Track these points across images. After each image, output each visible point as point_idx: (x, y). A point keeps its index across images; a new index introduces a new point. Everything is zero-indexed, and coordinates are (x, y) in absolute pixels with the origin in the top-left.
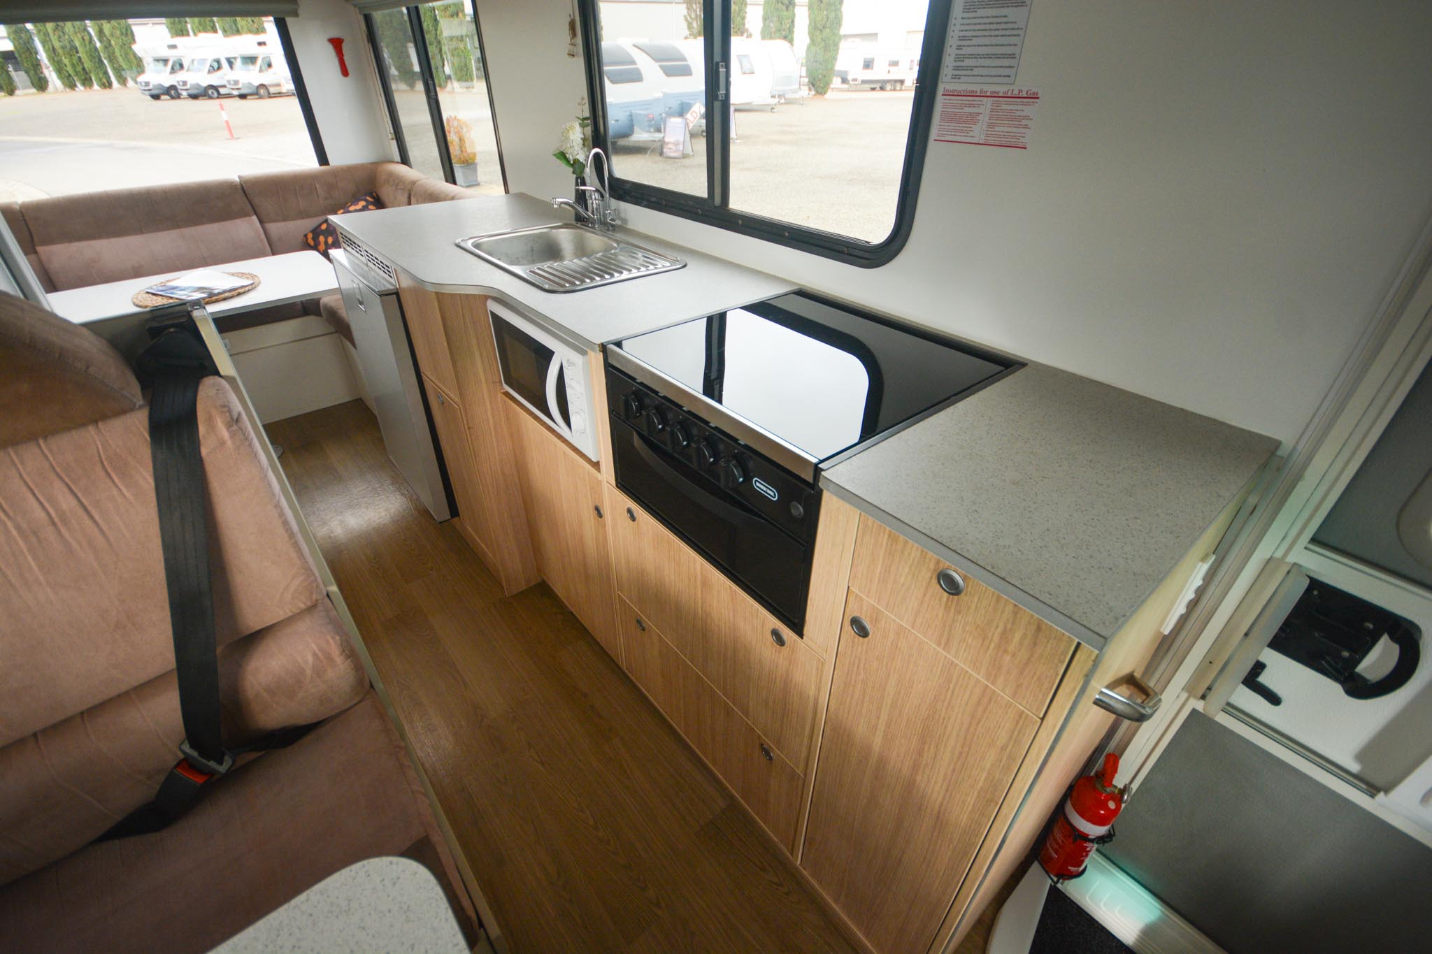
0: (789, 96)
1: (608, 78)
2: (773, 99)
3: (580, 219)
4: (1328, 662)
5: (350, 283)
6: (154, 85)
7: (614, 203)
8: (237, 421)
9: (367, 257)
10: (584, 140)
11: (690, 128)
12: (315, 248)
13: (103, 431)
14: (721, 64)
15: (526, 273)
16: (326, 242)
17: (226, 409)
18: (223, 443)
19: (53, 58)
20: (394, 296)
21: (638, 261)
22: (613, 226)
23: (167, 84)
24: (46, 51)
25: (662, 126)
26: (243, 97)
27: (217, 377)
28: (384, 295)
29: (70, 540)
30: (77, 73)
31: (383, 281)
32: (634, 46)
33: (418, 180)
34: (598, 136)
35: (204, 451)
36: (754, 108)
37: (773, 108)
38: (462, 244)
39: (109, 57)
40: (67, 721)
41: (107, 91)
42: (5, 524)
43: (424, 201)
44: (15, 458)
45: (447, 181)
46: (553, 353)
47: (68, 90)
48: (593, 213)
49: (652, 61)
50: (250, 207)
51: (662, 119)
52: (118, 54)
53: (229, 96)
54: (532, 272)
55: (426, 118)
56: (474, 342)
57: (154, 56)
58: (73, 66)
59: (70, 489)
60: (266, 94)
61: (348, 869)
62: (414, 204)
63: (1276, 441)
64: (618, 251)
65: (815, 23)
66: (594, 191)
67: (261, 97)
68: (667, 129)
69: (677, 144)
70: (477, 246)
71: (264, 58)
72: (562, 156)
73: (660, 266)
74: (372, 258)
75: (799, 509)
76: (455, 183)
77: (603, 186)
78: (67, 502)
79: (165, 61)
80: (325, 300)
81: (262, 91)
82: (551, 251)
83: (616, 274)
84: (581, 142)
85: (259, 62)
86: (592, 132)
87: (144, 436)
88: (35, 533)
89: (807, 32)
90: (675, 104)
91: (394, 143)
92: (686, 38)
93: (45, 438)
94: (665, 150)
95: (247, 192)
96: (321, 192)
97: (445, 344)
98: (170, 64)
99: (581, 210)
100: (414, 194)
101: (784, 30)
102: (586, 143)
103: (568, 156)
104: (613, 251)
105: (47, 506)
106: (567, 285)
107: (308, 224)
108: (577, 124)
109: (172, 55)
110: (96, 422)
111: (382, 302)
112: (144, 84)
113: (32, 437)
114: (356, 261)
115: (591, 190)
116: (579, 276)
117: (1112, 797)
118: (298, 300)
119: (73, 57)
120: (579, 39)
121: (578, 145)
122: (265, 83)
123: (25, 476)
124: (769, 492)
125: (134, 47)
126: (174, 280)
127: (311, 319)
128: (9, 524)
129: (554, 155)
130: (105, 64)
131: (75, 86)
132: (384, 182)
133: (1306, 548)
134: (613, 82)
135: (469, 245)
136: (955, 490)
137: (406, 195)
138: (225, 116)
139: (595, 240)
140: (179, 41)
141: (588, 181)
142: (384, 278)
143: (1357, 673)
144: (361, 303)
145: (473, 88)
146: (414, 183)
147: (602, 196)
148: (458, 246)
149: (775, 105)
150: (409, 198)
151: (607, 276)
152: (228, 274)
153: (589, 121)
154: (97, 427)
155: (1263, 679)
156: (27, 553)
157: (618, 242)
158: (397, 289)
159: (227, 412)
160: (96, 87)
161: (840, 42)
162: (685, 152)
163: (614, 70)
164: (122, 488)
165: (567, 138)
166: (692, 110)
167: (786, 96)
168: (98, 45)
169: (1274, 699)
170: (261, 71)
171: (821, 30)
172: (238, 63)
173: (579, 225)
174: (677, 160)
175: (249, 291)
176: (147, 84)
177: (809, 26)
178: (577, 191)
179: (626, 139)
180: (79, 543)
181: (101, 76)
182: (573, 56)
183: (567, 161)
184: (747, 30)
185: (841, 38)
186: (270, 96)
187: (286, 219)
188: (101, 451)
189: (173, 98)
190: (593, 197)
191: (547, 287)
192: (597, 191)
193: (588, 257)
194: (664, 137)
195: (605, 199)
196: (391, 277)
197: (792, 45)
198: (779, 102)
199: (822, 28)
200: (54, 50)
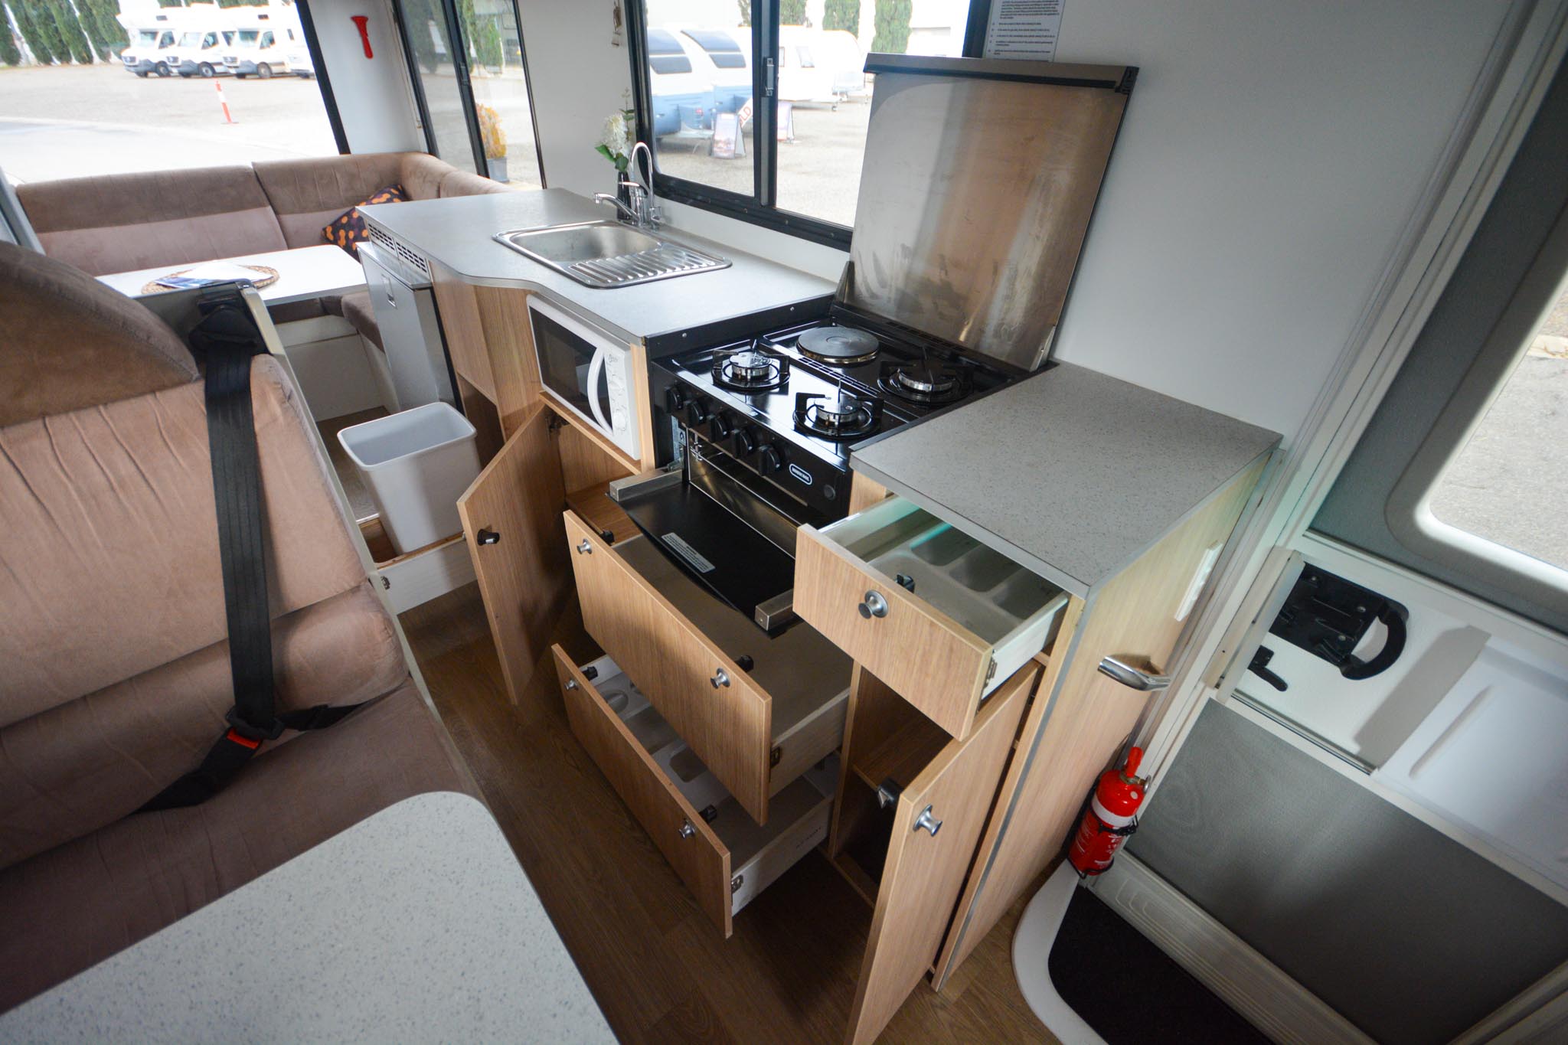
0: (853, 94)
1: (654, 68)
2: (835, 96)
3: (622, 216)
4: (1326, 646)
5: (380, 279)
6: (140, 61)
7: (659, 201)
8: (289, 398)
9: (399, 251)
10: (628, 133)
11: (742, 126)
12: (335, 242)
13: (161, 401)
14: (769, 59)
15: (566, 269)
16: (347, 237)
17: (279, 386)
18: (275, 420)
19: (26, 28)
20: (428, 291)
21: (683, 261)
22: (656, 224)
23: (155, 60)
24: (18, 20)
25: (712, 123)
26: (241, 76)
27: (267, 355)
28: (417, 289)
29: (128, 505)
30: (53, 46)
31: (416, 276)
32: (683, 32)
33: (450, 172)
34: (643, 131)
35: (257, 426)
36: (814, 105)
37: (834, 107)
38: (501, 239)
39: (90, 27)
40: (115, 686)
41: (87, 67)
42: (66, 487)
43: (455, 195)
44: (77, 423)
45: (479, 174)
46: (594, 349)
47: (42, 64)
48: (636, 211)
49: (702, 49)
50: (264, 197)
51: (711, 114)
52: (99, 24)
53: (225, 75)
54: (573, 267)
55: (458, 105)
56: (512, 338)
57: (140, 28)
58: (49, 37)
59: (130, 456)
60: (268, 74)
61: (405, 801)
62: (444, 197)
63: (1278, 434)
64: (662, 249)
65: (882, 15)
66: (637, 187)
67: (261, 77)
68: (717, 126)
69: (728, 143)
70: (515, 241)
71: (266, 33)
72: (605, 149)
73: (704, 265)
74: (404, 251)
75: (831, 491)
76: (487, 176)
77: (647, 182)
78: (126, 468)
79: (153, 34)
80: (347, 298)
81: (263, 71)
82: (594, 250)
83: (659, 272)
84: (625, 136)
85: (260, 38)
86: (636, 125)
87: (200, 408)
88: (94, 497)
89: (873, 23)
90: (727, 99)
91: (421, 132)
92: (740, 25)
93: (105, 404)
94: (715, 149)
95: (261, 180)
96: (342, 183)
97: (483, 340)
98: (159, 37)
99: (624, 207)
100: (442, 187)
101: (848, 20)
102: (630, 137)
103: (610, 150)
104: (656, 250)
105: (107, 471)
106: (609, 281)
107: (329, 217)
108: (621, 116)
109: (162, 28)
110: (153, 391)
111: (416, 297)
112: (128, 59)
113: (94, 403)
114: (386, 254)
115: (634, 187)
116: (622, 273)
117: (1134, 788)
118: (317, 297)
119: (49, 27)
120: (624, 28)
121: (622, 138)
122: (267, 61)
123: (86, 441)
124: (804, 476)
125: (118, 17)
126: (186, 271)
127: (331, 319)
128: (70, 486)
129: (597, 148)
130: (85, 36)
131: (51, 60)
132: (410, 172)
133: (1304, 535)
134: (658, 72)
135: (507, 239)
136: (974, 470)
137: (436, 188)
138: (222, 97)
139: (639, 240)
140: (168, 11)
141: (631, 176)
142: (416, 272)
143: (1354, 657)
144: (391, 299)
145: (501, 73)
146: (443, 175)
147: (646, 193)
148: (496, 240)
149: (837, 103)
150: (439, 191)
151: (650, 274)
152: (244, 267)
153: (633, 114)
154: (155, 396)
155: (1272, 666)
156: (86, 516)
157: (661, 240)
158: (431, 283)
159: (280, 388)
160: (74, 61)
161: (909, 34)
162: (736, 152)
163: (660, 59)
164: (178, 457)
165: (610, 131)
166: (745, 106)
167: (849, 94)
168: (78, 14)
169: (1280, 685)
170: (262, 47)
171: (889, 22)
172: (236, 38)
173: (622, 222)
174: (728, 161)
175: (267, 285)
176: (133, 59)
177: (875, 17)
178: (620, 186)
179: (672, 136)
180: (136, 510)
181: (80, 49)
182: (618, 45)
183: (611, 155)
184: (807, 19)
185: (909, 31)
186: (273, 76)
187: (303, 210)
188: (160, 421)
189: (161, 75)
190: (637, 193)
191: (589, 282)
192: (641, 187)
193: (632, 254)
194: (713, 135)
195: (648, 196)
196: (425, 271)
197: (856, 36)
198: (841, 100)
199: (889, 19)
200: (27, 19)
